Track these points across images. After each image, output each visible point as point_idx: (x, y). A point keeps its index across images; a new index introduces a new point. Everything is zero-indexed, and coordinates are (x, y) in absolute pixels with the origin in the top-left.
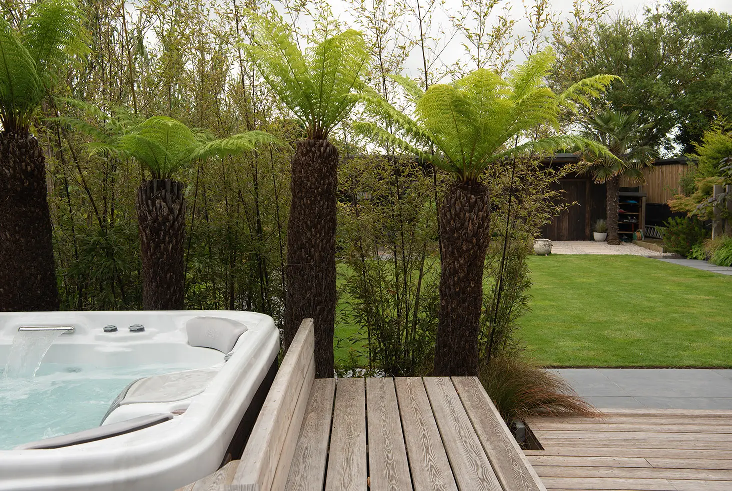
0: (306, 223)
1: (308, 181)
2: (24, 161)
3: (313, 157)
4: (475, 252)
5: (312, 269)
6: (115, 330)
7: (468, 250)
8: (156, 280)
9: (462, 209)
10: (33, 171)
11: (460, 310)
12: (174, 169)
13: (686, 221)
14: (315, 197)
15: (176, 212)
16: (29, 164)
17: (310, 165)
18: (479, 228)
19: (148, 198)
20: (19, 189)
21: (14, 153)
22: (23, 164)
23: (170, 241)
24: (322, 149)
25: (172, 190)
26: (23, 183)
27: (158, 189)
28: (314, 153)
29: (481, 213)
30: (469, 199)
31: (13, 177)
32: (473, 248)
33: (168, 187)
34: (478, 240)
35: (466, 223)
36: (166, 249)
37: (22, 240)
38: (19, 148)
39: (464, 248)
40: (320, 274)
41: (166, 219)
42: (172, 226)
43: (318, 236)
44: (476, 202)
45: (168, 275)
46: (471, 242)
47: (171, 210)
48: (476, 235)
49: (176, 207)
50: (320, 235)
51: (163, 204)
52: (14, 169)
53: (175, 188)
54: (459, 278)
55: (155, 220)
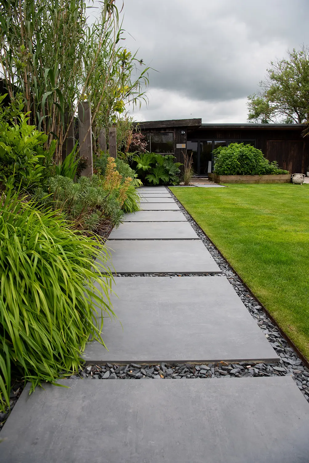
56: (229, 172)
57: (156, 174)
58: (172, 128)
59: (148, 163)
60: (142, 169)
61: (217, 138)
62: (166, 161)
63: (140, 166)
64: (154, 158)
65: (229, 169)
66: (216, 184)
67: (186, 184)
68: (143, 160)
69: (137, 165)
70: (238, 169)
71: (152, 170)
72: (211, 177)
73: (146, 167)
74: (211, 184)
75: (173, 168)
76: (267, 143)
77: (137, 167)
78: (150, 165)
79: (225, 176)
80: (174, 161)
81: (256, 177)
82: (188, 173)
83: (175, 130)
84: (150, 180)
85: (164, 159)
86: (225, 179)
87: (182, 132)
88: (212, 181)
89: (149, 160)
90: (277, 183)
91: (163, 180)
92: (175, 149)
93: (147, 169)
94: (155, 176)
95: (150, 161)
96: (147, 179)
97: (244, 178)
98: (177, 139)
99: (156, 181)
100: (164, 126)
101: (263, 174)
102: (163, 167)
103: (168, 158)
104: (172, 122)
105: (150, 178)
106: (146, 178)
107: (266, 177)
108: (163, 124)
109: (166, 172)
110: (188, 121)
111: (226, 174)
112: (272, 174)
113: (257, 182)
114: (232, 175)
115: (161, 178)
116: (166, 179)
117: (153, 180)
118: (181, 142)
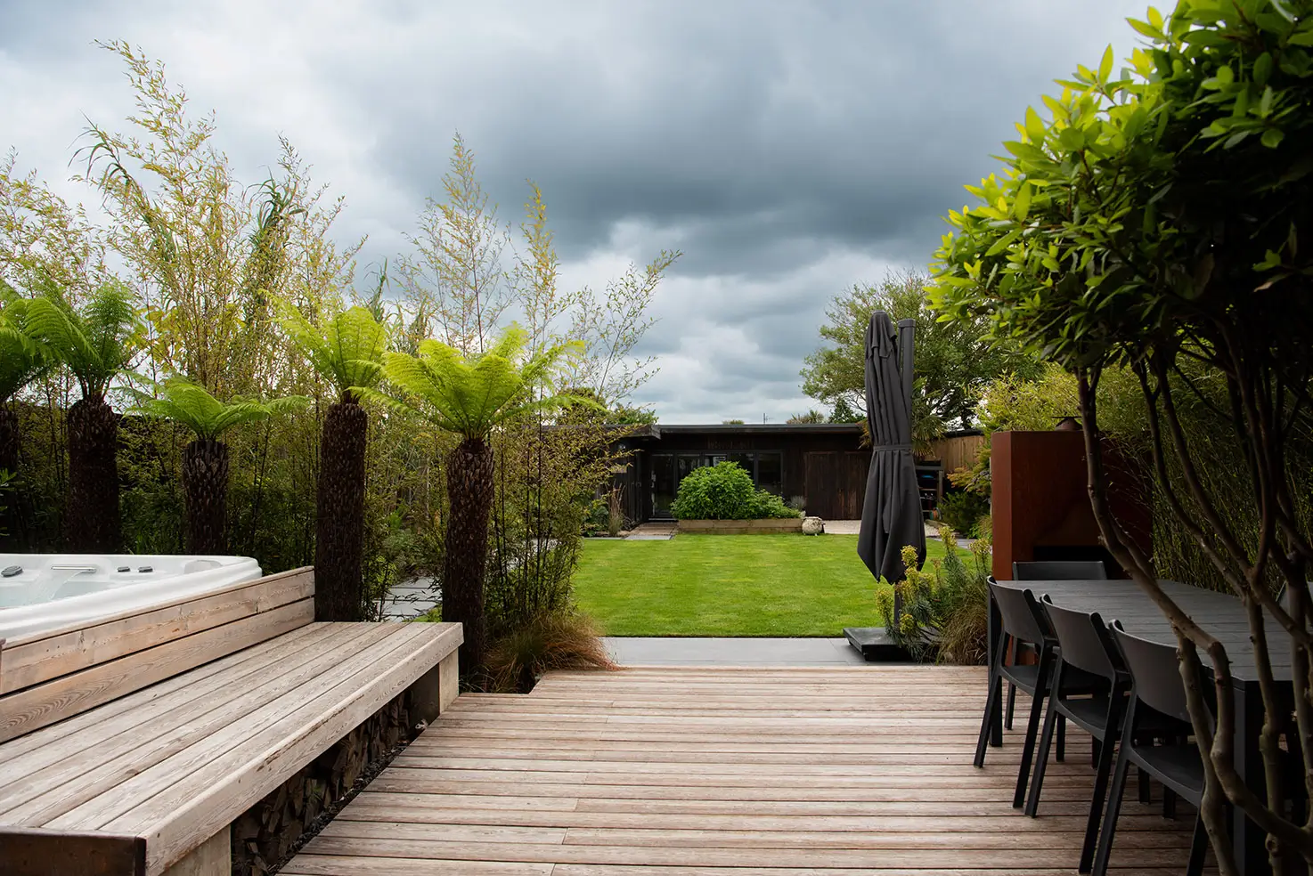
0: (329, 480)
1: (332, 441)
2: (94, 425)
3: (338, 419)
4: (473, 507)
5: (333, 522)
6: (128, 570)
7: (466, 505)
8: (193, 531)
9: (460, 466)
10: (100, 434)
11: (459, 561)
12: (218, 431)
13: (964, 496)
14: (338, 457)
15: (215, 469)
16: (98, 428)
17: (334, 427)
18: (475, 483)
19: (190, 457)
20: (87, 450)
21: (85, 418)
22: (93, 428)
23: (208, 496)
24: (347, 412)
25: (212, 450)
26: (91, 444)
27: (199, 449)
28: (339, 416)
29: (478, 470)
30: (466, 457)
31: (83, 438)
32: (470, 503)
33: (208, 447)
34: (476, 496)
35: (463, 479)
36: (204, 503)
37: (87, 495)
38: (91, 414)
39: (462, 502)
40: (342, 528)
41: (204, 476)
42: (210, 482)
43: (340, 492)
44: (472, 460)
45: (205, 527)
46: (469, 497)
47: (209, 468)
48: (473, 490)
49: (215, 466)
50: (342, 491)
51: (202, 462)
52: (84, 432)
53: (216, 448)
54: (458, 531)
55: (194, 477)
56: (693, 514)
65: (693, 509)
67: (613, 535)
70: (707, 510)
76: (805, 458)
79: (689, 522)
81: (743, 523)
82: (617, 518)
86: (687, 527)
90: (779, 533)
97: (721, 524)
101: (753, 517)
107: (759, 523)
111: (689, 518)
112: (770, 518)
113: (743, 532)
114: (700, 519)
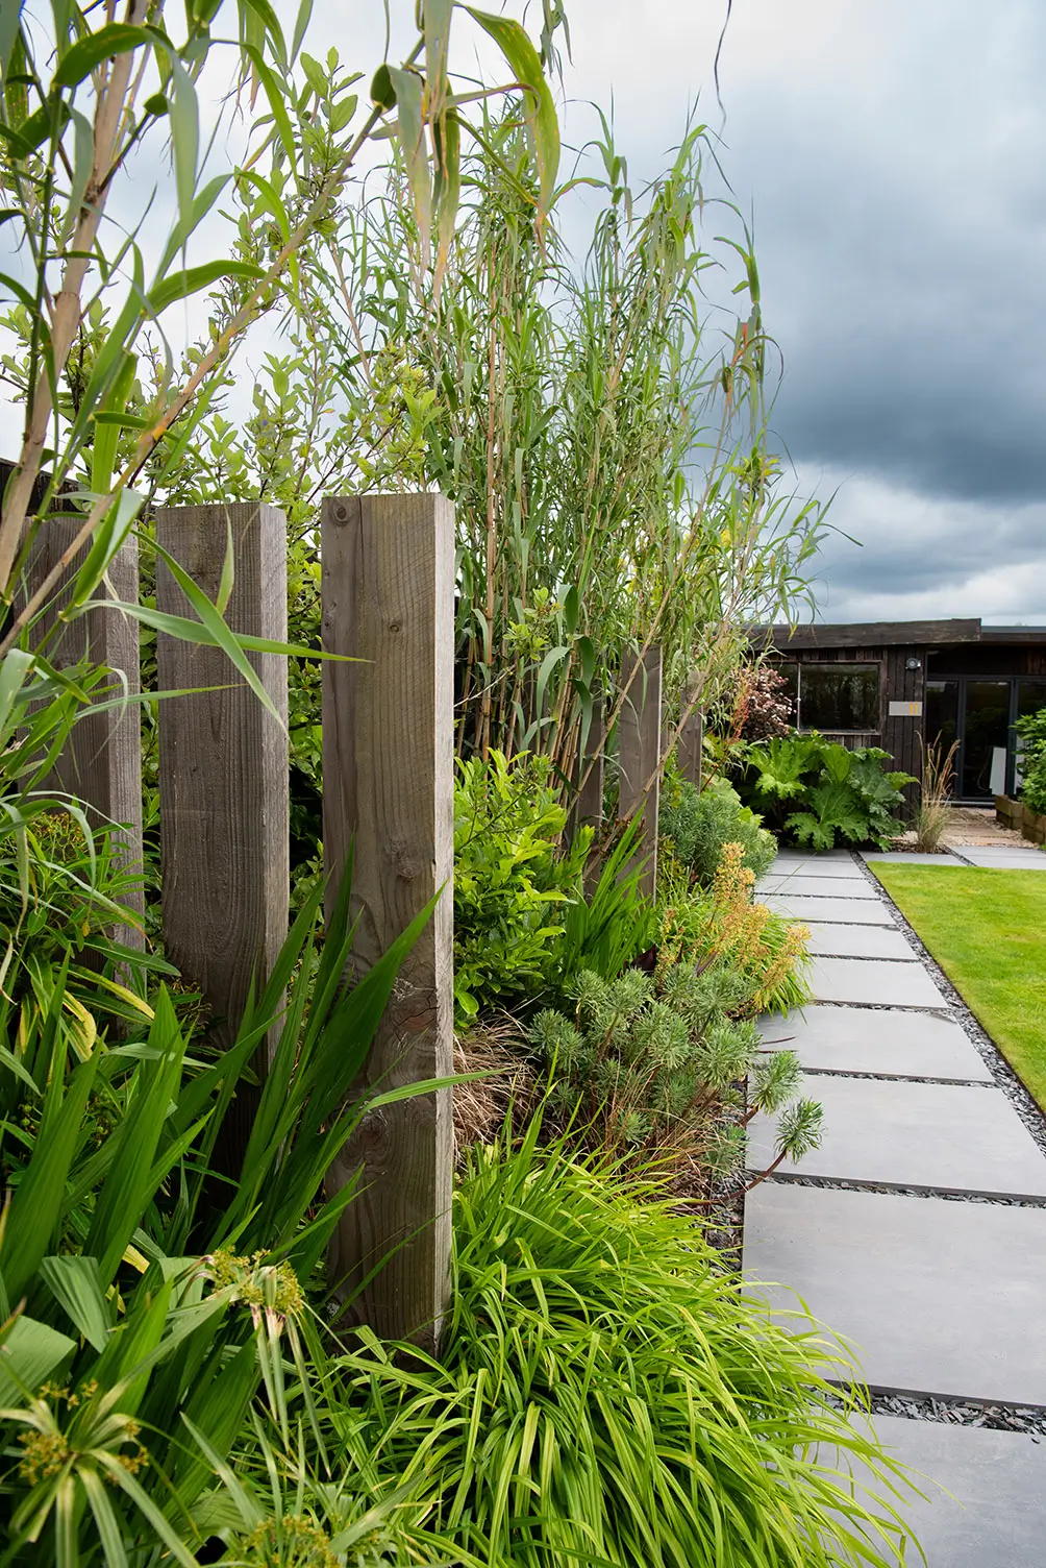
57: (820, 809)
58: (877, 650)
59: (797, 772)
60: (774, 792)
61: (1030, 671)
62: (860, 767)
63: (768, 782)
64: (817, 753)
66: (1031, 845)
67: (925, 847)
68: (777, 762)
69: (757, 779)
71: (809, 796)
72: (1009, 814)
73: (788, 787)
74: (1011, 846)
75: (882, 789)
77: (757, 786)
78: (804, 778)
80: (888, 767)
83: (885, 657)
84: (803, 834)
85: (855, 762)
87: (912, 664)
88: (1012, 828)
89: (799, 762)
91: (848, 834)
92: (883, 719)
93: (792, 795)
94: (819, 818)
95: (801, 767)
96: (792, 829)
98: (892, 687)
99: (822, 836)
100: (849, 642)
102: (845, 785)
103: (867, 756)
104: (878, 630)
105: (804, 826)
106: (788, 824)
108: (846, 637)
109: (860, 807)
110: (933, 627)
115: (839, 827)
116: (856, 829)
117: (812, 835)
118: (907, 697)
